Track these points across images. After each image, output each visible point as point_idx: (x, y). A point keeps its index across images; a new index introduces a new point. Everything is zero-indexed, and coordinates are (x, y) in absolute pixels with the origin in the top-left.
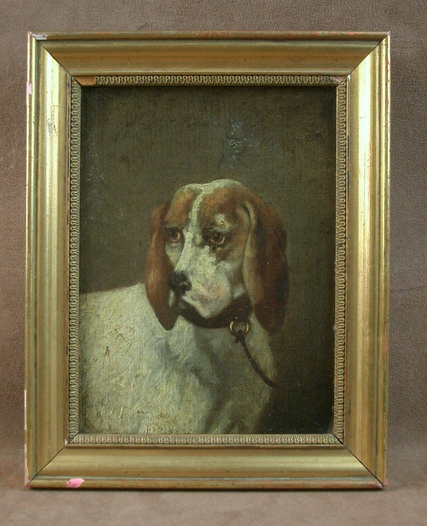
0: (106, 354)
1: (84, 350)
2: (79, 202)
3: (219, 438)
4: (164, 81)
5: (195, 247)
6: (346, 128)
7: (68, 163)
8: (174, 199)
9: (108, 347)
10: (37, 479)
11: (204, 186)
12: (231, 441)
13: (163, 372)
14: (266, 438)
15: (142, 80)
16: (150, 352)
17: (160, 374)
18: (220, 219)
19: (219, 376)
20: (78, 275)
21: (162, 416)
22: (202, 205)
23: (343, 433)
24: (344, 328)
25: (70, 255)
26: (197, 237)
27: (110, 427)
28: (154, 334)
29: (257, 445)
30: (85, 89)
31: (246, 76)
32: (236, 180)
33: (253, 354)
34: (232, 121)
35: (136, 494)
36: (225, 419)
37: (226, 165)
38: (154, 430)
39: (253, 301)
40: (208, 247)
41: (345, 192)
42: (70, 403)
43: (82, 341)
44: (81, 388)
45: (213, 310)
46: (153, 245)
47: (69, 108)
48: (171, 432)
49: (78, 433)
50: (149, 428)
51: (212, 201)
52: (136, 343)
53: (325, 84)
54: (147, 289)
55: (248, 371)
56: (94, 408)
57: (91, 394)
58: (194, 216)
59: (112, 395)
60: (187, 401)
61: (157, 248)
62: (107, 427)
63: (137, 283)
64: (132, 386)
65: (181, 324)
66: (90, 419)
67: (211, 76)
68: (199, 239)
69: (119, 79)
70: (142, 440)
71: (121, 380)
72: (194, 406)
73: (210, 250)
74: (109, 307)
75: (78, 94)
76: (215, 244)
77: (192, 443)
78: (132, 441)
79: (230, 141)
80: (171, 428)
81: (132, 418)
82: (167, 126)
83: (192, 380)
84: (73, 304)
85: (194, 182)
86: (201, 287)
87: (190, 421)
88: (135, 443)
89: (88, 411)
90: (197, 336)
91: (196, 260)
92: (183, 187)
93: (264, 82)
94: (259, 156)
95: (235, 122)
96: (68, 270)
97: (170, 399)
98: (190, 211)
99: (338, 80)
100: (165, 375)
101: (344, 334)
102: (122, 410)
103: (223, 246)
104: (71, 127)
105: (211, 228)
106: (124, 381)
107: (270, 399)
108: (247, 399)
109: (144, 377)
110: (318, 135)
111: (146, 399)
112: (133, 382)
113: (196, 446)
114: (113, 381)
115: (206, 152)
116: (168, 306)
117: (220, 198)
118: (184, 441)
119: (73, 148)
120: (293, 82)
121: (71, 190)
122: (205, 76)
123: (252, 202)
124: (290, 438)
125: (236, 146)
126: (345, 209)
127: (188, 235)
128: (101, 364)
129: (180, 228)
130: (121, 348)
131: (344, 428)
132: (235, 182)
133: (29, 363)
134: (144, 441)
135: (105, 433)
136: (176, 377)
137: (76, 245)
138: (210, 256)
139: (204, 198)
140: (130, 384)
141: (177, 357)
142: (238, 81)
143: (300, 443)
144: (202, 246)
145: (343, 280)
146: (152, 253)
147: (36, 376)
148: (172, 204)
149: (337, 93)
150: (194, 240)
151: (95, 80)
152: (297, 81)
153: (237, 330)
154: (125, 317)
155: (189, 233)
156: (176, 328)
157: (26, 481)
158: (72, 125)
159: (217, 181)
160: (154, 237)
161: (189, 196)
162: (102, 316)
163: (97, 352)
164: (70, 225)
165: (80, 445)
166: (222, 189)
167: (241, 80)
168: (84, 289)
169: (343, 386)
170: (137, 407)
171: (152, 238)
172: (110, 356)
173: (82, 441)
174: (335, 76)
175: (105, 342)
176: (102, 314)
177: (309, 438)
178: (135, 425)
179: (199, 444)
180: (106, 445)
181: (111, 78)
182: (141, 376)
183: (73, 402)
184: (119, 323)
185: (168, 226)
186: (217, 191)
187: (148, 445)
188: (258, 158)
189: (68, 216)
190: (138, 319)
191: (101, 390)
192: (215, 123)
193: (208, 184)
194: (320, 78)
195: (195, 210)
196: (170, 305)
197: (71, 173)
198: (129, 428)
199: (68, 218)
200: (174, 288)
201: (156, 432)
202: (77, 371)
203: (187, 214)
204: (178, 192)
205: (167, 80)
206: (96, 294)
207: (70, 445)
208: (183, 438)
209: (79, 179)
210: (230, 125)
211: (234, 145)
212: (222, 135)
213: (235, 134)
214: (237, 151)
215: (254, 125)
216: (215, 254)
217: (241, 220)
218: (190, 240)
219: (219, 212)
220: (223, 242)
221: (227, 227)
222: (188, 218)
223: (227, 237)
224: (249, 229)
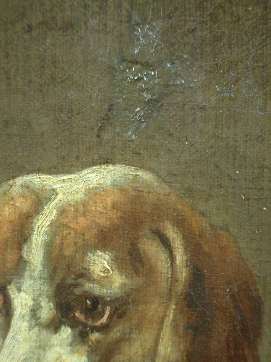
5: (36, 329)
11: (64, 181)
18: (100, 263)
22: (56, 227)
26: (43, 304)
32: (142, 167)
34: (136, 18)
37: (117, 130)
40: (69, 330)
58: (35, 253)
68: (47, 310)
73: (74, 336)
76: (85, 325)
79: (130, 68)
85: (39, 171)
92: (11, 182)
94: (203, 108)
95: (144, 21)
98: (25, 240)
103: (105, 329)
105: (76, 285)
115: (69, 95)
117: (101, 213)
125: (146, 83)
127: (21, 300)
132: (140, 173)
138: (72, 352)
139: (62, 212)
144: (54, 326)
150: (34, 312)
159: (94, 168)
166: (107, 190)
186: (93, 193)
188: (199, 114)
192: (93, 22)
193: (72, 176)
203: (20, 248)
210: (133, 29)
211: (140, 79)
212: (109, 53)
213: (142, 52)
214: (147, 96)
215: (192, 31)
216: (86, 348)
217: (151, 267)
218: (24, 312)
219: (96, 247)
220: (104, 320)
221: (117, 284)
222: (21, 257)
223: (117, 309)
224: (170, 290)
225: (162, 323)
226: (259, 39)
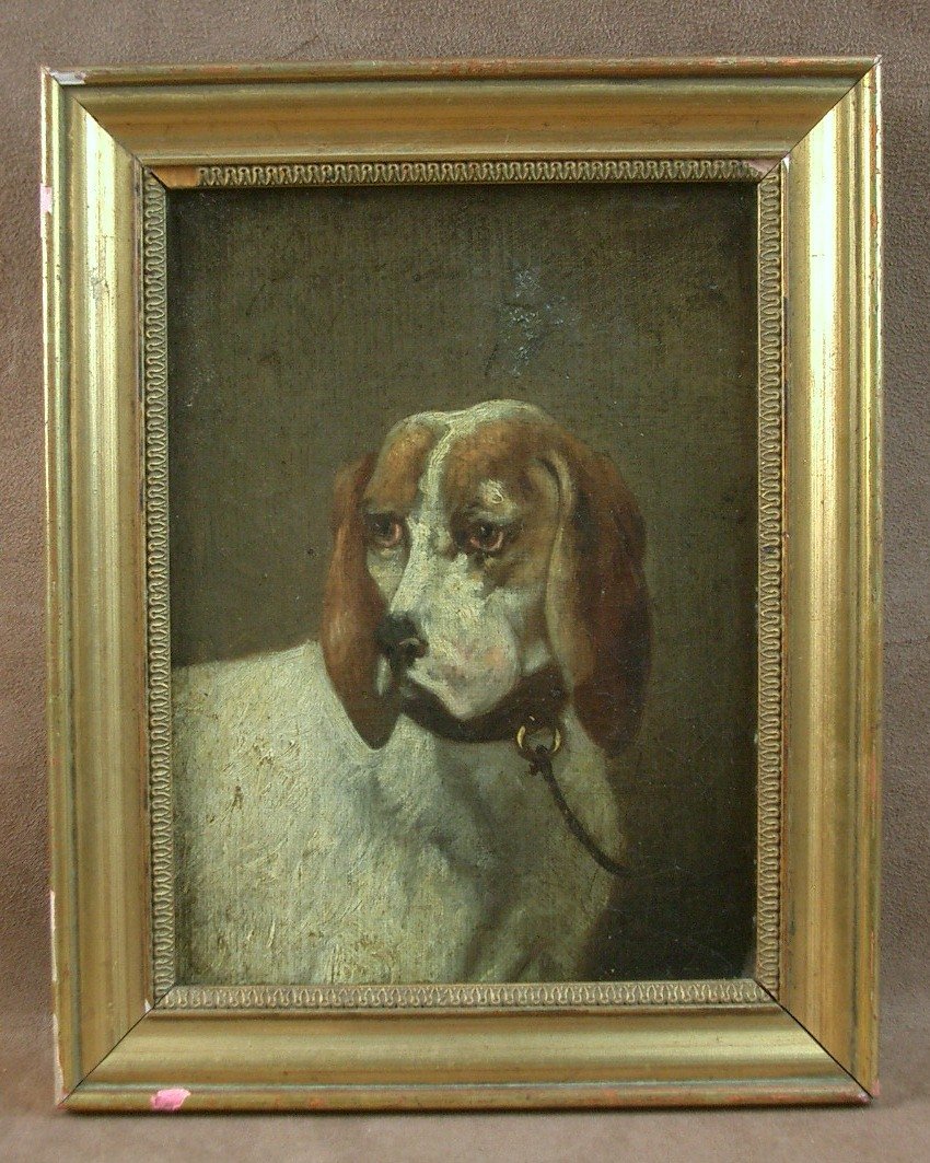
0: (234, 805)
1: (185, 797)
2: (165, 458)
3: (495, 991)
4: (358, 175)
5: (434, 558)
6: (779, 281)
7: (140, 369)
8: (385, 448)
9: (238, 789)
10: (84, 1092)
11: (455, 417)
12: (523, 999)
13: (367, 844)
14: (603, 990)
15: (307, 173)
16: (335, 797)
17: (360, 848)
18: (492, 491)
19: (494, 851)
20: (168, 627)
21: (364, 942)
22: (450, 460)
23: (778, 977)
24: (779, 740)
25: (149, 580)
26: (440, 533)
27: (247, 969)
28: (343, 757)
29: (583, 1008)
30: (176, 196)
31: (549, 161)
32: (528, 401)
33: (570, 801)
34: (516, 265)
35: (309, 1123)
36: (508, 950)
37: (503, 368)
38: (348, 974)
39: (571, 681)
40: (466, 557)
41: (780, 427)
42: (154, 917)
43: (179, 775)
44: (179, 883)
45: (478, 701)
46: (338, 554)
47: (139, 241)
48: (386, 980)
49: (176, 984)
50: (336, 969)
51: (474, 453)
52: (304, 779)
53: (731, 177)
54: (326, 656)
55: (560, 840)
56: (210, 926)
57: (203, 894)
58: (431, 485)
59: (252, 896)
60: (421, 907)
61: (347, 559)
62: (240, 969)
63: (302, 642)
64: (296, 876)
65: (407, 735)
66: (200, 951)
67: (466, 162)
68: (444, 539)
69: (255, 174)
70: (321, 999)
71: (269, 862)
72: (437, 920)
73: (470, 563)
74: (239, 697)
75: (159, 208)
76: (480, 551)
77: (435, 1005)
78: (298, 1001)
79: (513, 311)
80: (387, 969)
81: (296, 947)
82: (367, 279)
83: (433, 862)
84: (158, 692)
85: (432, 408)
86: (450, 649)
87: (430, 954)
88: (305, 1007)
89: (195, 933)
90: (443, 761)
91: (437, 587)
92: (406, 420)
93: (590, 176)
94: (581, 345)
95: (524, 267)
96: (145, 616)
97: (382, 904)
98: (421, 474)
99: (761, 169)
100: (371, 849)
101: (778, 753)
102: (273, 930)
103: (498, 554)
104: (146, 286)
105: (471, 514)
106: (278, 864)
107: (611, 901)
108: (559, 902)
109: (323, 855)
110: (715, 296)
111: (327, 905)
112: (298, 866)
113: (444, 1011)
114: (252, 865)
115: (457, 337)
116: (374, 695)
117: (492, 445)
118: (416, 1001)
119: (150, 333)
120: (656, 173)
121: (147, 432)
122: (453, 162)
123: (565, 451)
124: (658, 990)
125: (527, 324)
126: (780, 467)
127: (419, 531)
128: (224, 827)
129: (399, 513)
130: (268, 790)
131: (780, 965)
132: (525, 407)
133: (59, 830)
134: (324, 1001)
135: (236, 984)
136: (395, 855)
137: (161, 558)
138: (469, 578)
139: (455, 446)
140: (290, 872)
141: (398, 809)
142: (530, 173)
143: (680, 1003)
144: (451, 554)
145: (777, 630)
146: (336, 572)
147: (76, 860)
148: (380, 460)
149: (759, 197)
150: (432, 541)
151: (198, 176)
152: (666, 173)
153: (534, 747)
154: (276, 720)
155: (420, 525)
156: (395, 743)
157: (59, 1097)
158: (147, 281)
159: (484, 403)
160: (341, 536)
161: (419, 440)
162: (223, 718)
163: (212, 801)
164: (148, 513)
165: (179, 1012)
166: (496, 424)
167: (536, 170)
168: (182, 657)
169: (778, 871)
170: (308, 923)
171: (336, 538)
172: (245, 807)
173: (183, 1002)
174: (754, 159)
175: (232, 777)
176: (224, 714)
177: (700, 989)
178: (305, 964)
179: (449, 1005)
180: (240, 1011)
181: (234, 171)
182: (316, 854)
183: (161, 916)
184: (263, 732)
185: (371, 511)
186: (483, 427)
187: (334, 1011)
188: (578, 350)
189: (141, 490)
190: (307, 724)
191: (226, 885)
192: (477, 270)
193: (463, 412)
194: (720, 164)
195: (433, 472)
196: (380, 692)
197: (147, 393)
198: (290, 972)
199: (141, 495)
200: (388, 652)
201: (351, 980)
202: (169, 846)
203: (416, 480)
204: (395, 429)
205: (364, 172)
206: (211, 668)
207: (157, 1012)
208: (414, 994)
209: (166, 404)
210: (513, 275)
211: (522, 321)
212: (494, 297)
213: (523, 296)
214: (530, 336)
215: (569, 275)
216: (482, 573)
217: (539, 494)
218: (422, 541)
219: (488, 477)
220: (498, 545)
221: (509, 511)
222: (418, 490)
223: (509, 534)
224: (558, 514)
225: (552, 545)
226: (629, 279)
